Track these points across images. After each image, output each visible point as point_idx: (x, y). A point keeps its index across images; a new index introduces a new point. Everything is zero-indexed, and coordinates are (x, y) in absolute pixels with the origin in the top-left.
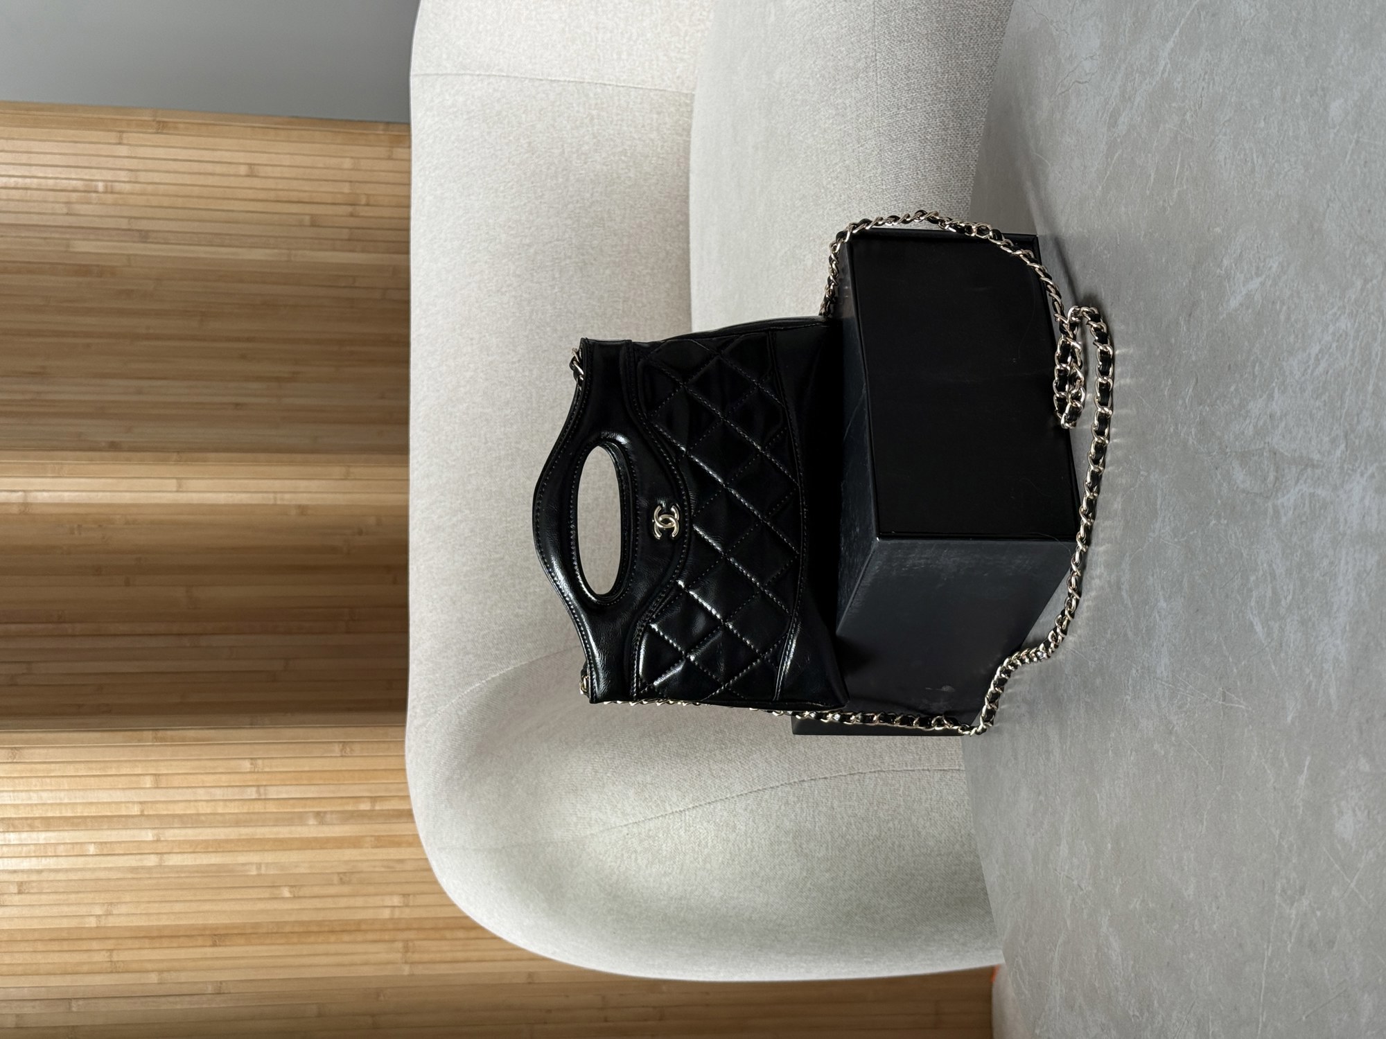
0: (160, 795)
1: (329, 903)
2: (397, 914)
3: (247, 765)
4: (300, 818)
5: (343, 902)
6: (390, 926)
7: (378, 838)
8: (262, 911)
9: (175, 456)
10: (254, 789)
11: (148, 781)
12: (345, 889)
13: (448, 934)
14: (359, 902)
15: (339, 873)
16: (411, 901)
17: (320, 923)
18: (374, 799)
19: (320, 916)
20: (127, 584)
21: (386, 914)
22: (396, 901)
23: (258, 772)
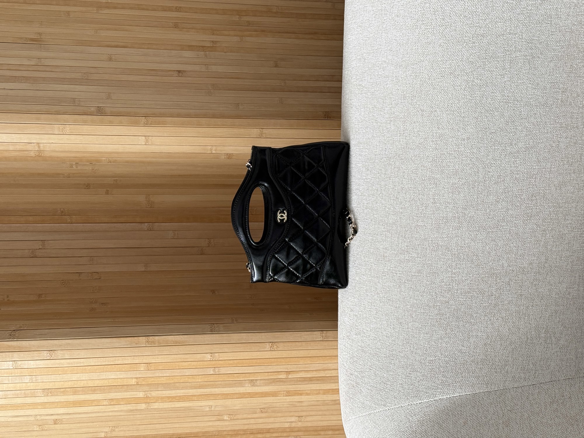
0: (149, 374)
1: (252, 421)
2: (293, 425)
3: (208, 357)
4: (240, 384)
5: (261, 421)
6: (288, 430)
7: (288, 392)
8: (209, 426)
9: (143, 119)
10: (212, 369)
11: (142, 367)
12: (263, 415)
13: (322, 433)
14: (271, 420)
15: (260, 408)
16: (303, 419)
17: (244, 430)
18: (288, 373)
19: (246, 427)
20: (107, 193)
21: (287, 425)
22: (293, 419)
23: (215, 360)
